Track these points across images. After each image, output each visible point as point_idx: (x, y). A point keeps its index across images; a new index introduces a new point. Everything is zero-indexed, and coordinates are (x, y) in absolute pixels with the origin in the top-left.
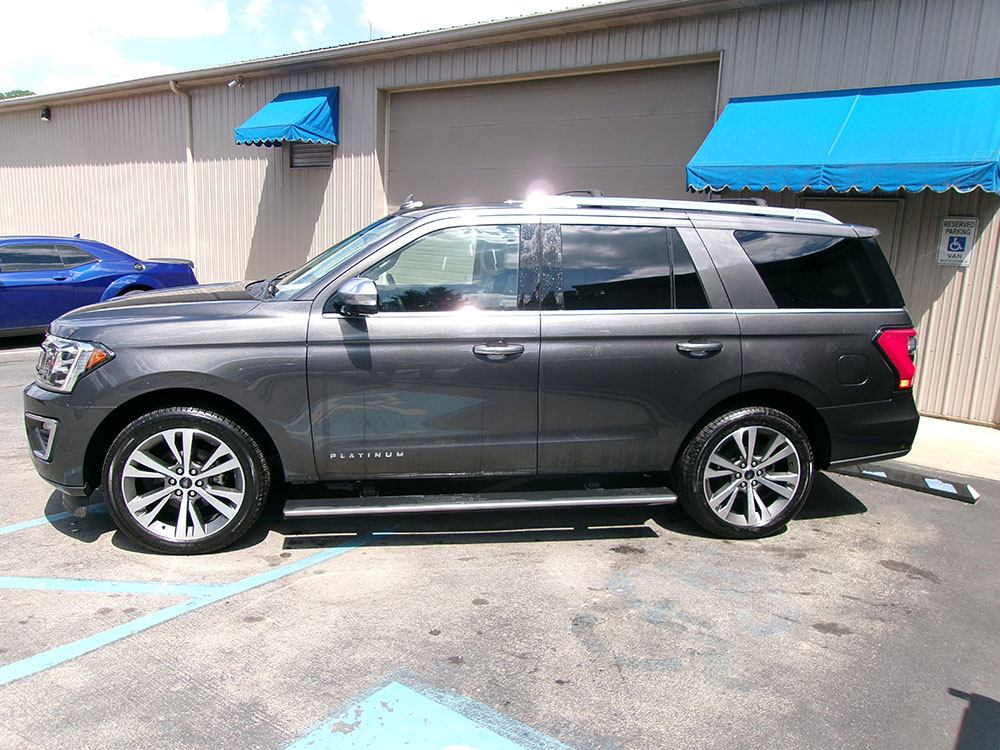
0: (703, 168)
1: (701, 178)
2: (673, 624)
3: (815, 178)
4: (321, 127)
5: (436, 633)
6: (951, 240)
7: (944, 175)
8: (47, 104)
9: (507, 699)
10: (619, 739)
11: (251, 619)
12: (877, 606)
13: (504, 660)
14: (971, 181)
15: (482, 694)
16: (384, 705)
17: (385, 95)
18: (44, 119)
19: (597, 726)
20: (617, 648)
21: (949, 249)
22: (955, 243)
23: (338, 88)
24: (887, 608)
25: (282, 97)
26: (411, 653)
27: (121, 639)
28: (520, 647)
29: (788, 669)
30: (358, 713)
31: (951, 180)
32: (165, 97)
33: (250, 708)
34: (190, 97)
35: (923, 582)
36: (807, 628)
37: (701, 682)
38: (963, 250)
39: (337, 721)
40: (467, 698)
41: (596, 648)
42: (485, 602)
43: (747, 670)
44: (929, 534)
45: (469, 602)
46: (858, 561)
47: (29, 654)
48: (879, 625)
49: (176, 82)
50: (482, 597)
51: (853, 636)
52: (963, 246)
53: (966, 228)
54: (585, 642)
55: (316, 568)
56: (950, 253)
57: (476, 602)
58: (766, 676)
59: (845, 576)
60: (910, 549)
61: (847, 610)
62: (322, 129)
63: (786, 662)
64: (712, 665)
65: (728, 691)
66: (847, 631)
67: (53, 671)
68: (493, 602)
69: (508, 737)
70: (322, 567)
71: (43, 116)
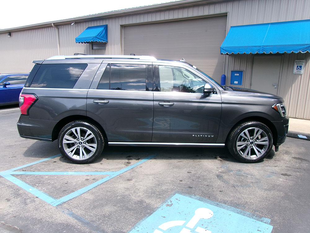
0: (226, 47)
1: (225, 50)
2: (244, 176)
3: (259, 50)
4: (103, 37)
5: (181, 181)
6: (298, 66)
7: (298, 48)
8: (10, 31)
9: (209, 196)
10: (242, 204)
11: (129, 180)
12: (296, 169)
13: (203, 187)
14: (305, 50)
15: (201, 195)
16: (177, 199)
17: (122, 26)
18: (9, 36)
19: (235, 201)
20: (232, 182)
21: (297, 69)
22: (299, 67)
23: (107, 25)
24: (298, 169)
25: (89, 28)
26: (177, 186)
27: (96, 186)
28: (206, 183)
29: (279, 185)
30: (171, 202)
31: (300, 49)
32: (50, 29)
33: (141, 202)
34: (58, 29)
35: (305, 162)
36: (279, 175)
37: (258, 189)
38: (301, 70)
39: (166, 204)
40: (198, 196)
41: (226, 183)
42: (191, 173)
43: (268, 186)
44: (302, 150)
45: (186, 172)
46: (286, 157)
47: (73, 191)
48: (298, 173)
49: (54, 24)
50: (189, 171)
51: (292, 176)
52: (301, 68)
53: (302, 63)
54: (223, 181)
55: (139, 166)
56: (297, 70)
57: (188, 172)
58: (273, 187)
59: (284, 161)
60: (299, 154)
61: (288, 170)
62: (103, 38)
63: (277, 184)
64: (258, 185)
65: (265, 191)
66: (290, 175)
67: (82, 196)
68: (193, 172)
69: (213, 205)
70: (141, 166)
71: (8, 35)
